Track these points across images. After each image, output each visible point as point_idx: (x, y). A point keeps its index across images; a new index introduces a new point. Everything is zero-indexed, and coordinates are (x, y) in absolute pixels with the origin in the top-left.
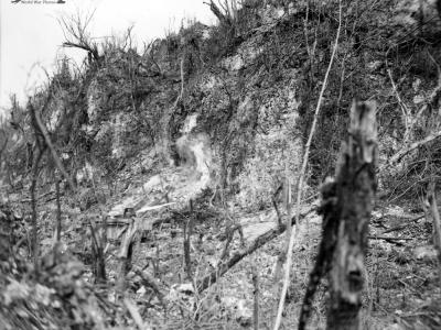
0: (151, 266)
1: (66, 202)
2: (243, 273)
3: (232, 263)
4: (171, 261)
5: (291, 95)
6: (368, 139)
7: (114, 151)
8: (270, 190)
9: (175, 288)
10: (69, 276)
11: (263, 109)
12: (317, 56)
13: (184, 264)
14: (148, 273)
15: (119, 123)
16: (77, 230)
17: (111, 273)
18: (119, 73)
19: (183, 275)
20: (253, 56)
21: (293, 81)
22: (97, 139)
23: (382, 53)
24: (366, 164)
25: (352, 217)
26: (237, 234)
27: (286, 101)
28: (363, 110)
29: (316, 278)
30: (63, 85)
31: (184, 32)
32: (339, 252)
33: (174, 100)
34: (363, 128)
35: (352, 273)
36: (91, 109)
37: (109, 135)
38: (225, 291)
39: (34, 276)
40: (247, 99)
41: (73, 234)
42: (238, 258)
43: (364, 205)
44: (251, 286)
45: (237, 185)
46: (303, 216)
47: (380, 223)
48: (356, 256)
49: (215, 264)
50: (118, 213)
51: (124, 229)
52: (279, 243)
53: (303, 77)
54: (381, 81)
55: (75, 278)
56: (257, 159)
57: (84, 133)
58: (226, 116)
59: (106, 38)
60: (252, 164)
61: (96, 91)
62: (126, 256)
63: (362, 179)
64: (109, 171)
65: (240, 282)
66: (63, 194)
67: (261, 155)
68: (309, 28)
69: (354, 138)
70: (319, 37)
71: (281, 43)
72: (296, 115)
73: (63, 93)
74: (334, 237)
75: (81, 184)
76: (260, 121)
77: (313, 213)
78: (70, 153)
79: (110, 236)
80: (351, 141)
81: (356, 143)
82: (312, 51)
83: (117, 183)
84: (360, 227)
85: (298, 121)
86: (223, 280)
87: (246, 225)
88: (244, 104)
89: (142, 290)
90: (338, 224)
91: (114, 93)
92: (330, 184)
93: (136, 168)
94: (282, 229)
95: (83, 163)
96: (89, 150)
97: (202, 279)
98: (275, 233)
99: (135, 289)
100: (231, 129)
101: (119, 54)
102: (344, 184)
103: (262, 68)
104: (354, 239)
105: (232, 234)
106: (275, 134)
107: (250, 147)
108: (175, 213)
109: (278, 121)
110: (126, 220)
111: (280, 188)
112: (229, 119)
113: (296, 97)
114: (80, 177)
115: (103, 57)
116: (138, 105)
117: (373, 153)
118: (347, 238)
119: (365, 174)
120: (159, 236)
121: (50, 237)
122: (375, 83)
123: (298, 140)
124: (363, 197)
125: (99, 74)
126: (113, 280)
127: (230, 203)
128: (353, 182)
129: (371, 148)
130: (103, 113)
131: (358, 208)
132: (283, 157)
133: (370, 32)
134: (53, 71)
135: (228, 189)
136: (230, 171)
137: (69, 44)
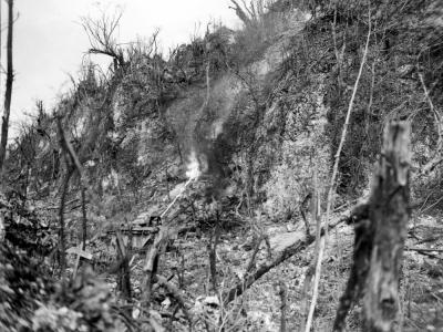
0: (176, 276)
1: (92, 209)
2: (270, 284)
3: (259, 275)
4: (196, 271)
5: (320, 100)
6: (402, 161)
7: (140, 158)
8: (298, 199)
9: (200, 300)
10: (96, 299)
11: (290, 115)
12: (345, 60)
13: (210, 275)
14: (173, 284)
15: (145, 129)
16: (102, 238)
17: (135, 283)
18: (144, 79)
19: (209, 286)
20: (280, 60)
21: (321, 86)
22: (122, 145)
23: (413, 57)
24: (401, 187)
25: (385, 243)
26: (263, 244)
27: (315, 106)
28: (397, 130)
29: (347, 302)
30: (89, 92)
31: (210, 37)
32: (372, 279)
33: (200, 106)
34: (397, 149)
35: (385, 301)
36: (117, 115)
37: (135, 141)
38: (251, 303)
39: (61, 298)
40: (275, 104)
41: (97, 242)
42: (265, 269)
43: (399, 230)
44: (278, 298)
45: (264, 193)
46: (331, 227)
47: (412, 233)
48: (389, 283)
49: (241, 276)
50: (143, 222)
51: (149, 237)
52: (306, 254)
53: (331, 82)
54: (412, 85)
55: (102, 301)
56: (285, 166)
57: (109, 140)
58: (253, 122)
59: (131, 44)
60: (279, 171)
61: (122, 98)
62: (151, 269)
63: (396, 202)
64: (135, 179)
65: (267, 294)
66: (88, 202)
67: (289, 162)
68: (337, 31)
69: (387, 160)
70: (347, 40)
71: (309, 47)
72: (324, 121)
73: (89, 100)
74: (366, 261)
75: (106, 191)
76: (288, 127)
77: (343, 224)
78: (96, 160)
79: (135, 245)
80: (385, 163)
81: (389, 164)
82: (340, 55)
83: (142, 190)
84: (394, 254)
85: (326, 127)
86: (249, 292)
87: (274, 235)
88: (271, 110)
89: (167, 302)
90: (371, 248)
91: (140, 99)
92: (362, 206)
93: (161, 175)
94: (311, 239)
95: (109, 171)
96: (114, 157)
97: (228, 290)
98: (303, 245)
99: (159, 301)
100: (258, 136)
101: (145, 60)
102: (378, 207)
103: (290, 73)
104: (387, 265)
105: (259, 245)
106: (304, 141)
107: (277, 154)
108: (201, 222)
109: (306, 127)
110: (151, 229)
111: (309, 197)
112: (256, 125)
113: (325, 102)
114: (105, 184)
115: (129, 64)
116: (163, 111)
117: (408, 176)
118: (380, 264)
119: (399, 198)
120: (184, 245)
121: (75, 245)
122: (406, 88)
123: (327, 147)
124: (397, 222)
125: (125, 81)
126: (137, 291)
127: (257, 212)
128: (387, 206)
129: (405, 170)
130: (128, 120)
131: (392, 233)
132: (311, 164)
133: (400, 36)
134: (79, 78)
135: (255, 198)
136: (256, 178)
137: (94, 51)
